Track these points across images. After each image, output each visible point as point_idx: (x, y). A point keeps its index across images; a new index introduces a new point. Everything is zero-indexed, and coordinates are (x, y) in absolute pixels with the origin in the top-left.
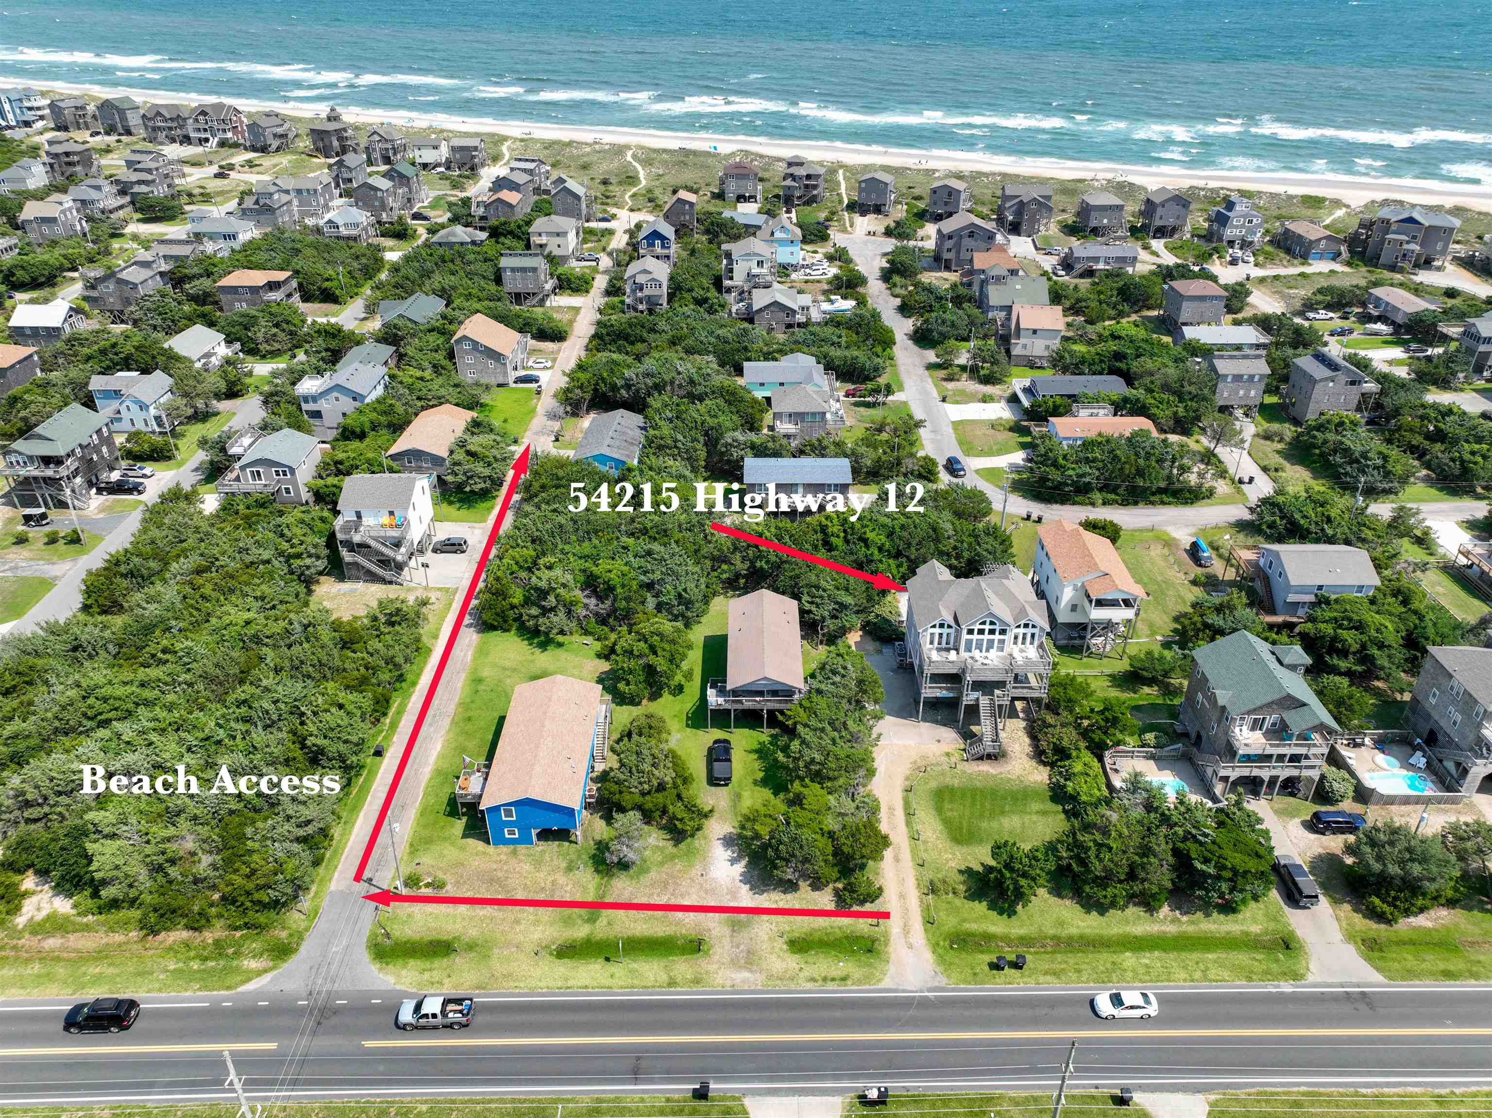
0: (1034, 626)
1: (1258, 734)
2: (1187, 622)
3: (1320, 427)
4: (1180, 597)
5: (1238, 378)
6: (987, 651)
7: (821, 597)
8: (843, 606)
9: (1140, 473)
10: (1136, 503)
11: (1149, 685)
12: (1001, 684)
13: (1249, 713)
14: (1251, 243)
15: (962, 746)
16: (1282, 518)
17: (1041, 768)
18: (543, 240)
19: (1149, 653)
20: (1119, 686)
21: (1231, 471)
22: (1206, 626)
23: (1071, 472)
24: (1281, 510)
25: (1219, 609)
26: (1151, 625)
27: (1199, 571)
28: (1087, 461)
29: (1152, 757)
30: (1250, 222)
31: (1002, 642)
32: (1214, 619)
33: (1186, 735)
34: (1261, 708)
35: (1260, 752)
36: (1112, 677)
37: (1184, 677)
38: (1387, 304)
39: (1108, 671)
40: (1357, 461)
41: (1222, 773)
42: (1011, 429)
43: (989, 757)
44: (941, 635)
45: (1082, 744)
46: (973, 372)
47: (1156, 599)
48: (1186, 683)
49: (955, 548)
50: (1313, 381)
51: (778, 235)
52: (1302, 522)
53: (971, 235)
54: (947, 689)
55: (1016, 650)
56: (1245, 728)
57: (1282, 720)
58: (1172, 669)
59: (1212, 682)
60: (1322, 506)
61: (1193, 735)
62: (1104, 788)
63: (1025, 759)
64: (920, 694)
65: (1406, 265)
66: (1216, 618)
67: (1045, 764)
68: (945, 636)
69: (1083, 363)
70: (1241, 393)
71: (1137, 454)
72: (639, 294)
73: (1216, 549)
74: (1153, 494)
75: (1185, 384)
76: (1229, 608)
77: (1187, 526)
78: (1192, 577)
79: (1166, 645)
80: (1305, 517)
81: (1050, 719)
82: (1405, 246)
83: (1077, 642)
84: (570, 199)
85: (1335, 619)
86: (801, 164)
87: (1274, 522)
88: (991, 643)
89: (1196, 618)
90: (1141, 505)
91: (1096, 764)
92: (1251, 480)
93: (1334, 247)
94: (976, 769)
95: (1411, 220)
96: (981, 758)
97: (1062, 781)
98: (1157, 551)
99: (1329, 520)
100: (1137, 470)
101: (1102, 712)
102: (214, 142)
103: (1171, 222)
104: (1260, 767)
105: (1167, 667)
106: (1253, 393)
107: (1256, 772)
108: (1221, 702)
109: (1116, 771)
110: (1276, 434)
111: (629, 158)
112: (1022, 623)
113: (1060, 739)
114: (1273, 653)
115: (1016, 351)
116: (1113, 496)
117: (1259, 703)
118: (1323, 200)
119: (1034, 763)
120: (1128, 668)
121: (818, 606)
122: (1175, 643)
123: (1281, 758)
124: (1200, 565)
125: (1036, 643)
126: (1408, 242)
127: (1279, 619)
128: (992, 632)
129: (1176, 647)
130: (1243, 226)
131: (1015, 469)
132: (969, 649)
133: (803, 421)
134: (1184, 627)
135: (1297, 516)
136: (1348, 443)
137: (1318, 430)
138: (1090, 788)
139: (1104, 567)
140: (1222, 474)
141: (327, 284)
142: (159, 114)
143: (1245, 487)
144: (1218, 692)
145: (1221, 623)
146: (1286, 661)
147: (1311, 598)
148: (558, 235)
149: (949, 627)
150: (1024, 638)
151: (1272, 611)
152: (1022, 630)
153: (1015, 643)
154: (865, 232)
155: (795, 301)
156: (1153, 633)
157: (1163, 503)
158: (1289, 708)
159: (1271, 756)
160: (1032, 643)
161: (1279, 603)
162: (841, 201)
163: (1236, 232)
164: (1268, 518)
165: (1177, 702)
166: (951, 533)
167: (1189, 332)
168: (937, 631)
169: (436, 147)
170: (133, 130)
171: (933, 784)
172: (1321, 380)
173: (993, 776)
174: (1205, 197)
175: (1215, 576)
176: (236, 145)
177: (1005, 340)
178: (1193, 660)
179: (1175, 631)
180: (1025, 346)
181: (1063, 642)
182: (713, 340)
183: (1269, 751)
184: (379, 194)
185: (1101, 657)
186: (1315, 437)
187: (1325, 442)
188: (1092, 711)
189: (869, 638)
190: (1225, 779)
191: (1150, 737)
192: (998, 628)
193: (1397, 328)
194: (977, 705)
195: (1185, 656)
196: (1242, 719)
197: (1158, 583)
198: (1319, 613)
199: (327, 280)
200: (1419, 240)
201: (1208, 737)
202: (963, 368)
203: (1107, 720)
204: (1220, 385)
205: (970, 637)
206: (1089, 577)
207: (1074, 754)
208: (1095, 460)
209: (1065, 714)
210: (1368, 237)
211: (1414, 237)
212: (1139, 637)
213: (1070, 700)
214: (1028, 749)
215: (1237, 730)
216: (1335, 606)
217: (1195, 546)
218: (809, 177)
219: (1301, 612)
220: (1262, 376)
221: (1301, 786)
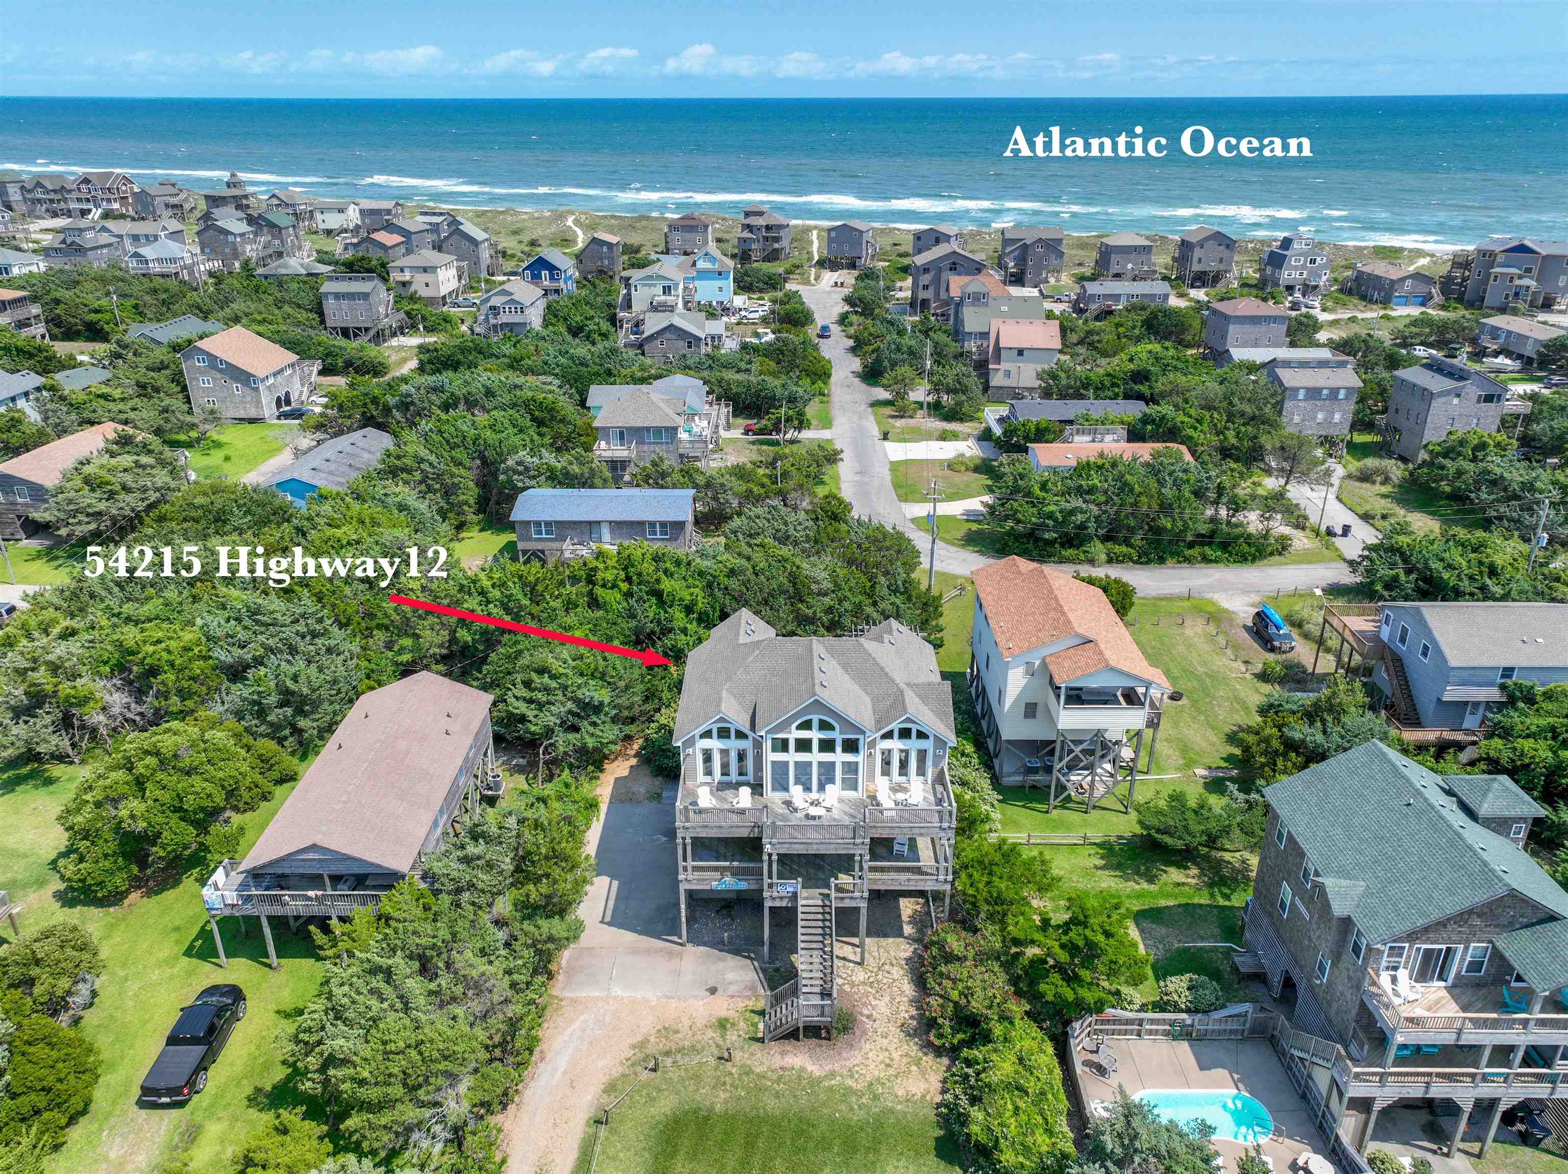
0: (921, 735)
1: (1436, 989)
2: (1251, 739)
3: (1450, 452)
4: (1237, 699)
5: (1314, 393)
6: (822, 788)
7: (547, 690)
8: (591, 709)
9: (1165, 508)
10: (1161, 560)
11: (1181, 866)
12: (845, 863)
13: (1412, 937)
14: (1316, 287)
15: (761, 1005)
16: (1408, 572)
17: (929, 1060)
18: (407, 276)
19: (1177, 798)
20: (1119, 867)
21: (1314, 519)
22: (1291, 746)
23: (1052, 508)
24: (1405, 560)
25: (1311, 715)
26: (1185, 749)
27: (1271, 657)
28: (1080, 491)
29: (1185, 1034)
30: (1313, 261)
31: (851, 768)
32: (1299, 731)
33: (1260, 978)
34: (1442, 924)
35: (1449, 1038)
36: (1107, 848)
37: (1252, 848)
38: (1509, 333)
39: (1096, 836)
40: (1517, 497)
41: (1356, 1090)
42: (977, 470)
43: (813, 1031)
44: (725, 752)
45: (1017, 1008)
46: (936, 408)
47: (1194, 703)
48: (1254, 861)
49: (829, 610)
50: (1427, 396)
51: (701, 264)
52: (1446, 576)
53: (953, 268)
54: (735, 872)
55: (882, 786)
56: (1403, 974)
57: (1497, 955)
58: (1226, 831)
59: (1313, 859)
60: (1475, 550)
61: (1276, 980)
62: (1063, 1126)
63: (896, 1035)
64: (677, 882)
65: (1521, 305)
66: (1307, 729)
67: (938, 1052)
68: (733, 756)
69: (1086, 386)
70: (1320, 416)
71: (1161, 483)
72: (493, 321)
73: (1298, 625)
74: (1191, 545)
75: (1236, 401)
76: (1330, 710)
77: (1246, 592)
78: (1259, 668)
79: (1215, 785)
80: (1450, 567)
81: (955, 942)
82: (1517, 282)
83: (1039, 778)
84: (464, 244)
85: (1553, 729)
86: (761, 214)
87: (1396, 578)
88: (827, 770)
89: (1271, 731)
90: (1170, 562)
91: (1046, 1056)
92: (1346, 530)
93: (1423, 289)
94: (777, 1061)
95: (1522, 249)
96: (793, 1035)
97: (964, 1101)
98: (1196, 629)
99: (1493, 572)
100: (1162, 505)
101: (1066, 927)
102: (96, 214)
103: (1213, 266)
104: (1449, 1077)
105: (1212, 825)
106: (1337, 417)
107: (1439, 1090)
108: (1339, 908)
109: (1101, 1070)
110: (1377, 472)
111: (570, 222)
112: (895, 726)
113: (967, 993)
114: (1449, 793)
115: (997, 380)
116: (1124, 549)
117: (1436, 915)
118: (1402, 250)
119: (913, 1048)
120: (1138, 830)
121: (541, 706)
122: (1232, 780)
123: (1502, 1054)
124: (1272, 650)
125: (930, 772)
126: (1520, 277)
127: (1430, 735)
128: (827, 746)
129: (1232, 787)
130: (1304, 267)
131: (971, 516)
132: (781, 785)
133: (641, 442)
134: (1246, 749)
135: (1435, 565)
136: (1498, 471)
137: (1446, 455)
138: (1028, 1129)
139: (1083, 628)
140: (1300, 524)
141: (93, 317)
142: (39, 185)
143: (1339, 542)
144: (1329, 882)
145: (1320, 738)
146: (1485, 810)
147: (1493, 694)
148: (425, 270)
149: (740, 735)
150: (904, 765)
151: (1413, 720)
152: (895, 745)
153: (886, 772)
154: (832, 283)
155: (702, 328)
156: (1190, 764)
157: (1206, 560)
158: (1511, 926)
159: (1475, 1049)
160: (921, 772)
161: (1426, 706)
162: (810, 259)
163: (1295, 274)
164: (1384, 572)
165: (1239, 900)
166: (827, 585)
167: (1238, 354)
168: (714, 744)
169: (341, 211)
170: (14, 205)
171: (665, 1106)
172: (1441, 394)
173: (815, 1082)
174: (1254, 249)
175: (1299, 665)
176: (123, 217)
177: (982, 367)
178: (1268, 809)
179: (1229, 758)
180: (1008, 374)
181: (1015, 779)
182: (563, 360)
183: (1471, 1037)
184: (231, 238)
185: (1086, 807)
186: (1443, 468)
187: (1460, 473)
188: (1046, 922)
189: (646, 770)
190: (1363, 1105)
191: (1178, 985)
192: (837, 736)
193: (1527, 362)
194: (794, 910)
195: (1251, 805)
196: (1396, 952)
197: (1198, 678)
198: (1514, 718)
199: (97, 311)
200: (1535, 272)
201: (1311, 988)
202: (920, 405)
203: (1072, 948)
204: (1288, 405)
205: (780, 757)
206: (1054, 649)
207: (998, 1030)
208: (1091, 490)
209: (989, 929)
210: (1464, 279)
211: (1528, 270)
212: (1161, 770)
213: (998, 900)
214: (907, 1012)
215: (1384, 979)
216: (1549, 706)
217: (1261, 617)
218: (768, 228)
219: (1471, 721)
220: (1350, 390)
221: (1548, 1119)
